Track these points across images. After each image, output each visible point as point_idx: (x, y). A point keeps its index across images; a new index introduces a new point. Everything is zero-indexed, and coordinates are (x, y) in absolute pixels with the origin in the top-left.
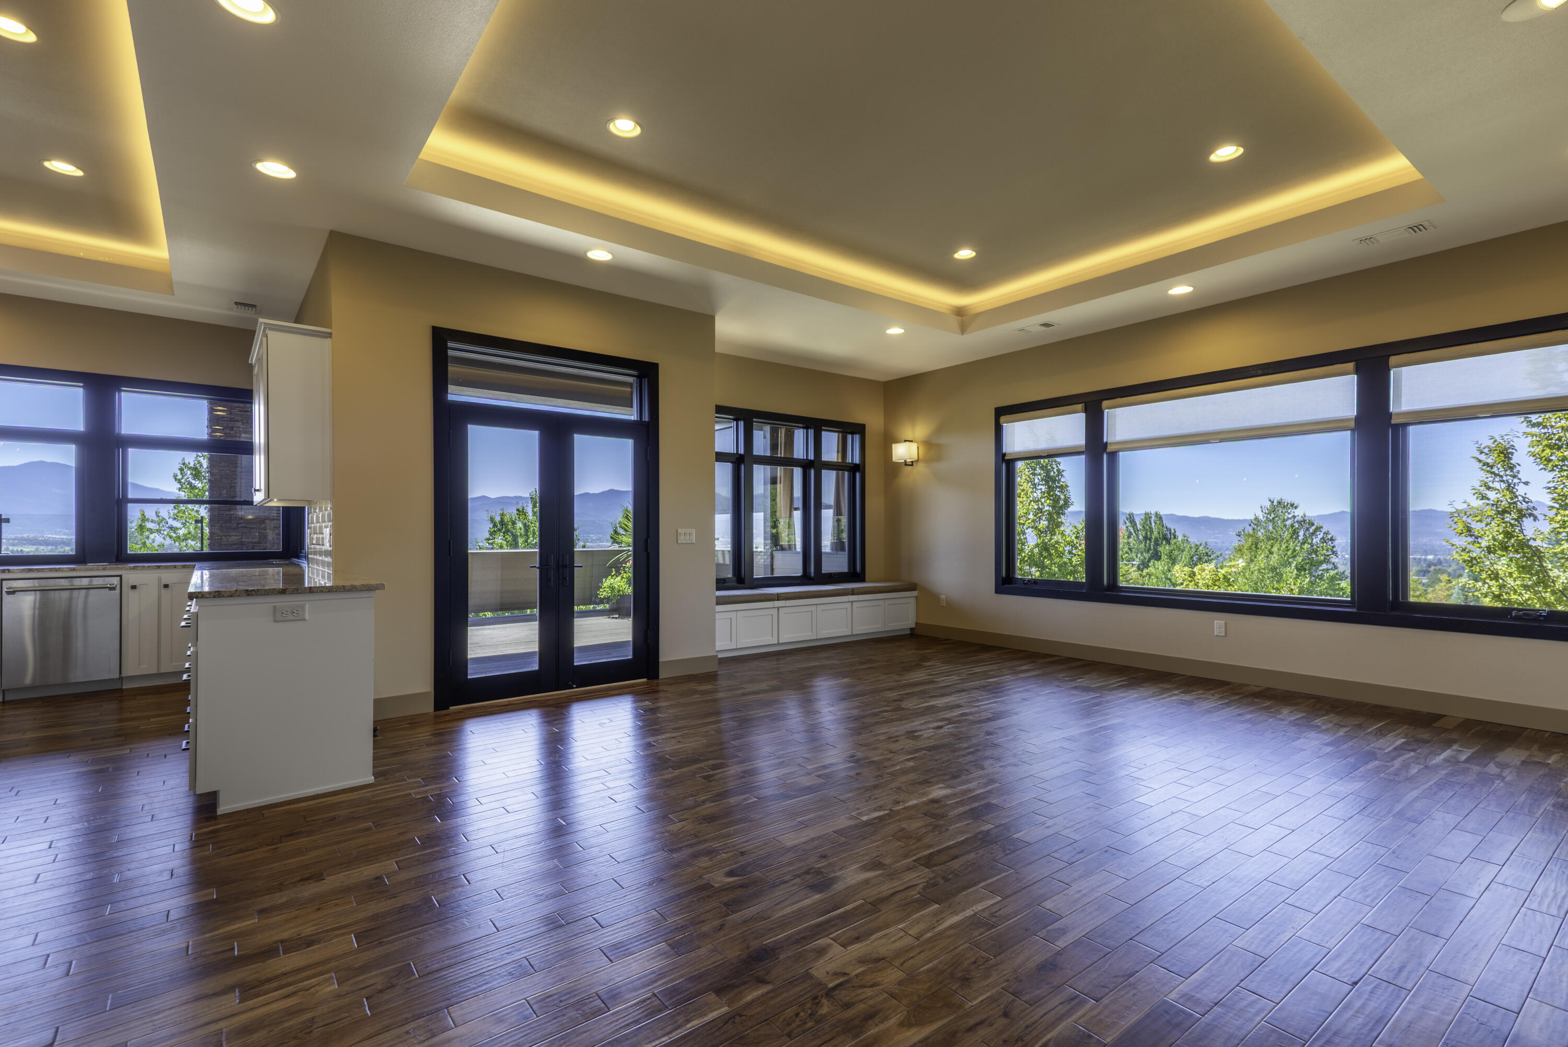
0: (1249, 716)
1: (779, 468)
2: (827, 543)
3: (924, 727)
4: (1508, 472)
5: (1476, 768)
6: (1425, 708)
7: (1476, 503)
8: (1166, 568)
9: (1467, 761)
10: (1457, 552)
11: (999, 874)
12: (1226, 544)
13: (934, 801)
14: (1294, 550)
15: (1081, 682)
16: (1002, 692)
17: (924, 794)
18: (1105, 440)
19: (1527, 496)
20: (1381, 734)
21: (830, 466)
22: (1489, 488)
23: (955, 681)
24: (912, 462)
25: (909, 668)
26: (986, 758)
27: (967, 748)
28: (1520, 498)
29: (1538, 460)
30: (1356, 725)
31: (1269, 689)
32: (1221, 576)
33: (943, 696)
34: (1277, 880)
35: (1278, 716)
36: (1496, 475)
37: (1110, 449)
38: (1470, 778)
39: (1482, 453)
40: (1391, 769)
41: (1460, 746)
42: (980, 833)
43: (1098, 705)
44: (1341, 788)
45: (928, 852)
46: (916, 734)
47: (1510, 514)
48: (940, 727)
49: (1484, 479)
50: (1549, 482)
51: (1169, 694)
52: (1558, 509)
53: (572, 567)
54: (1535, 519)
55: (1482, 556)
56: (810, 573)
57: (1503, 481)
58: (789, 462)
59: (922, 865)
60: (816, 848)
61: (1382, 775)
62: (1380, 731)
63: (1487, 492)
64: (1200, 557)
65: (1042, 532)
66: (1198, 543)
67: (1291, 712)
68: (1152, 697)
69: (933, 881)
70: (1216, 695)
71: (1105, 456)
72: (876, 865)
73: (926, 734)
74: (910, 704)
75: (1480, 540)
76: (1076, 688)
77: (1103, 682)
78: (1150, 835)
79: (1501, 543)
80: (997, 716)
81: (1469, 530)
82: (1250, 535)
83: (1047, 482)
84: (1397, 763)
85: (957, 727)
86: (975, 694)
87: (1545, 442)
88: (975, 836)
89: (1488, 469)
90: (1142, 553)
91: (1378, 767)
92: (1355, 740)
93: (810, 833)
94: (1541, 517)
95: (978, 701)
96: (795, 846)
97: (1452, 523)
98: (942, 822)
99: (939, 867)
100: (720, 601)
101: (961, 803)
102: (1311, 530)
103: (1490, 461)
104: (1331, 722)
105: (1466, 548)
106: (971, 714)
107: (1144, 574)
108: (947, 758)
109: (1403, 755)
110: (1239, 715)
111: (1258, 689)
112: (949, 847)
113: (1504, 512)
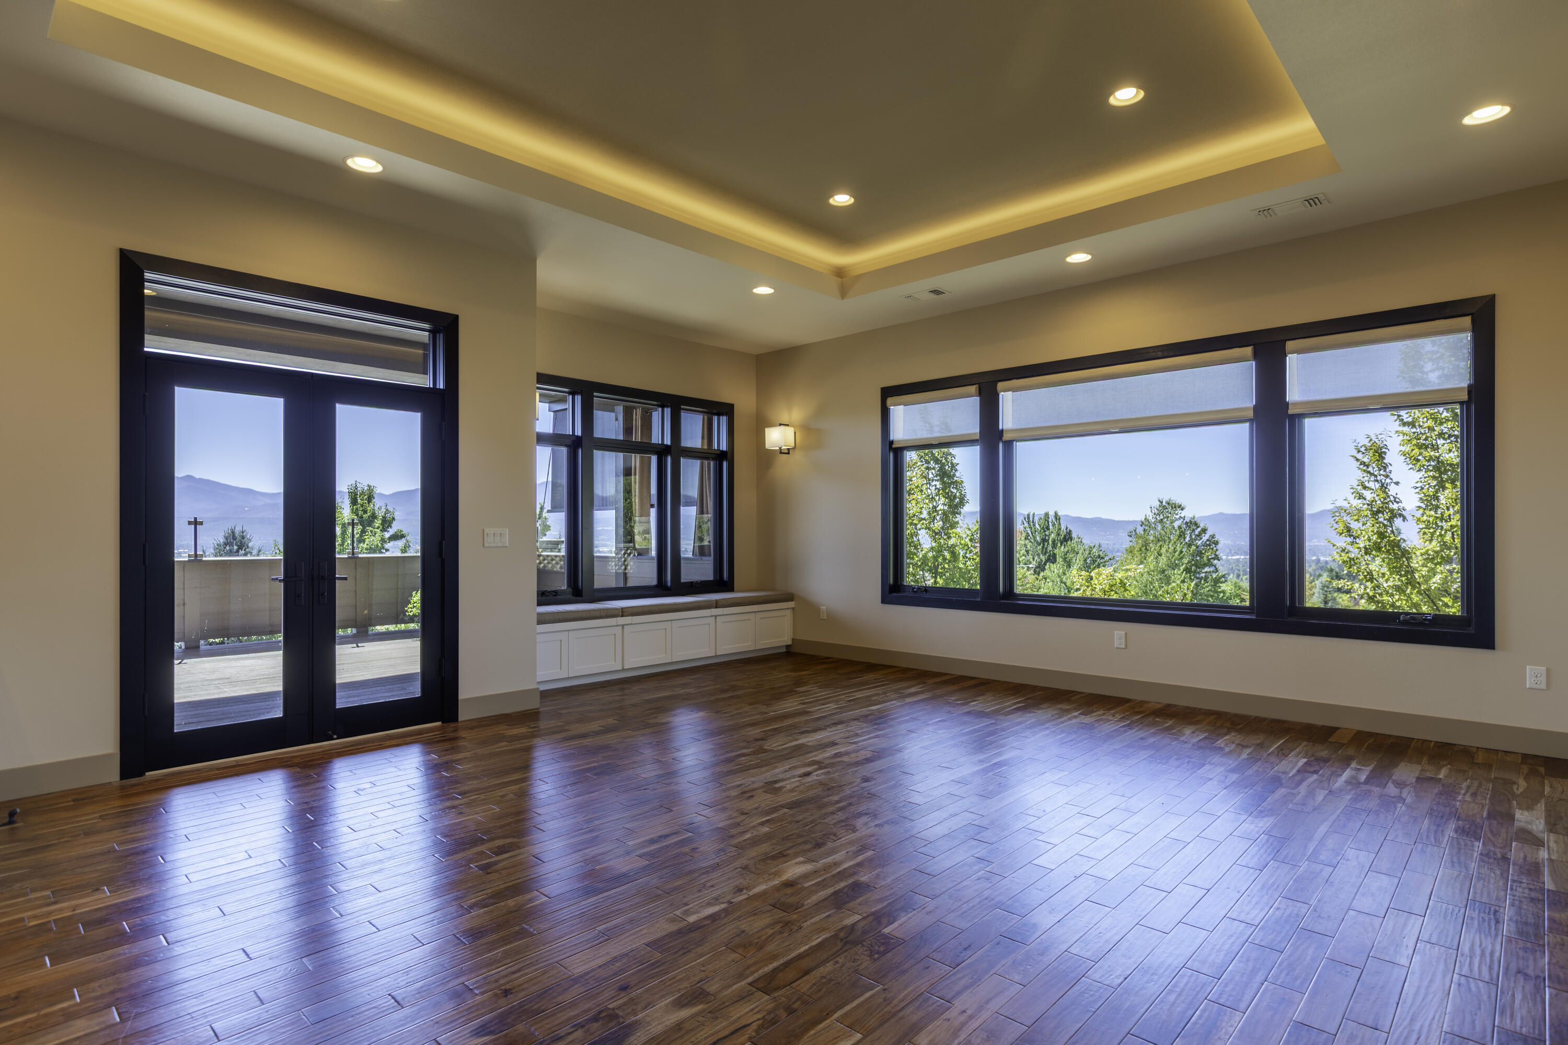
0: (1152, 740)
1: (633, 455)
2: (687, 547)
3: (788, 775)
4: (1382, 472)
5: (1377, 790)
6: (1319, 721)
7: (1356, 503)
8: (1061, 571)
9: (1367, 782)
10: (1337, 553)
11: (862, 994)
12: (1117, 546)
13: (789, 884)
14: (1181, 552)
15: (974, 706)
16: (885, 723)
17: (777, 874)
18: (1001, 427)
19: (1398, 496)
20: (1283, 754)
21: (692, 453)
22: (1365, 488)
23: (831, 710)
24: (789, 449)
25: (779, 695)
26: (860, 815)
27: (838, 802)
28: (1392, 499)
29: (1408, 459)
30: (1258, 745)
31: (1169, 706)
32: (1118, 581)
33: (815, 730)
34: (1196, 965)
35: (1182, 739)
36: (1371, 474)
37: (1006, 437)
38: (1373, 803)
39: (1359, 451)
40: (1299, 797)
41: (1358, 763)
42: (842, 929)
43: (992, 735)
44: (1252, 827)
45: (771, 967)
46: (777, 786)
47: (1383, 514)
48: (807, 774)
49: (1361, 478)
50: (1417, 482)
51: (1069, 716)
52: (1425, 509)
53: (332, 579)
54: (1404, 519)
55: (1359, 556)
56: (666, 582)
57: (1377, 481)
58: (644, 448)
59: (759, 989)
60: (616, 974)
61: (1290, 806)
62: (1281, 750)
63: (1364, 492)
64: (1094, 561)
65: (936, 534)
66: (1092, 545)
67: (1193, 732)
68: (1050, 721)
69: (772, 1016)
70: (1117, 716)
71: (1001, 445)
72: (696, 995)
73: (788, 785)
74: (776, 744)
75: (1358, 540)
76: (968, 713)
77: (997, 704)
78: (1050, 912)
79: (1375, 543)
80: (878, 755)
81: (1349, 530)
82: (1141, 537)
83: (942, 480)
84: (1303, 788)
85: (828, 772)
86: (855, 727)
87: (1415, 442)
88: (835, 936)
89: (1365, 468)
90: (1038, 555)
91: (1285, 796)
92: (1258, 764)
93: (615, 949)
94: (1409, 517)
95: (857, 735)
96: (587, 974)
97: (1334, 522)
98: (795, 917)
99: (783, 991)
100: (543, 620)
101: (822, 885)
102: (1197, 532)
103: (1366, 460)
104: (1233, 743)
105: (1345, 549)
106: (847, 753)
107: (1041, 577)
108: (811, 818)
109: (1307, 778)
110: (1142, 739)
111: (1158, 706)
112: (801, 957)
113: (1378, 512)
